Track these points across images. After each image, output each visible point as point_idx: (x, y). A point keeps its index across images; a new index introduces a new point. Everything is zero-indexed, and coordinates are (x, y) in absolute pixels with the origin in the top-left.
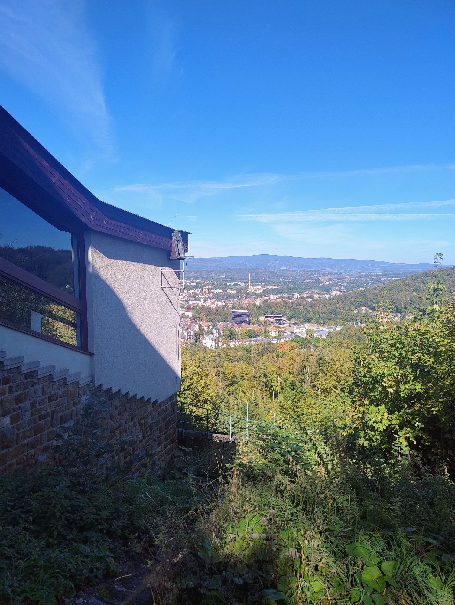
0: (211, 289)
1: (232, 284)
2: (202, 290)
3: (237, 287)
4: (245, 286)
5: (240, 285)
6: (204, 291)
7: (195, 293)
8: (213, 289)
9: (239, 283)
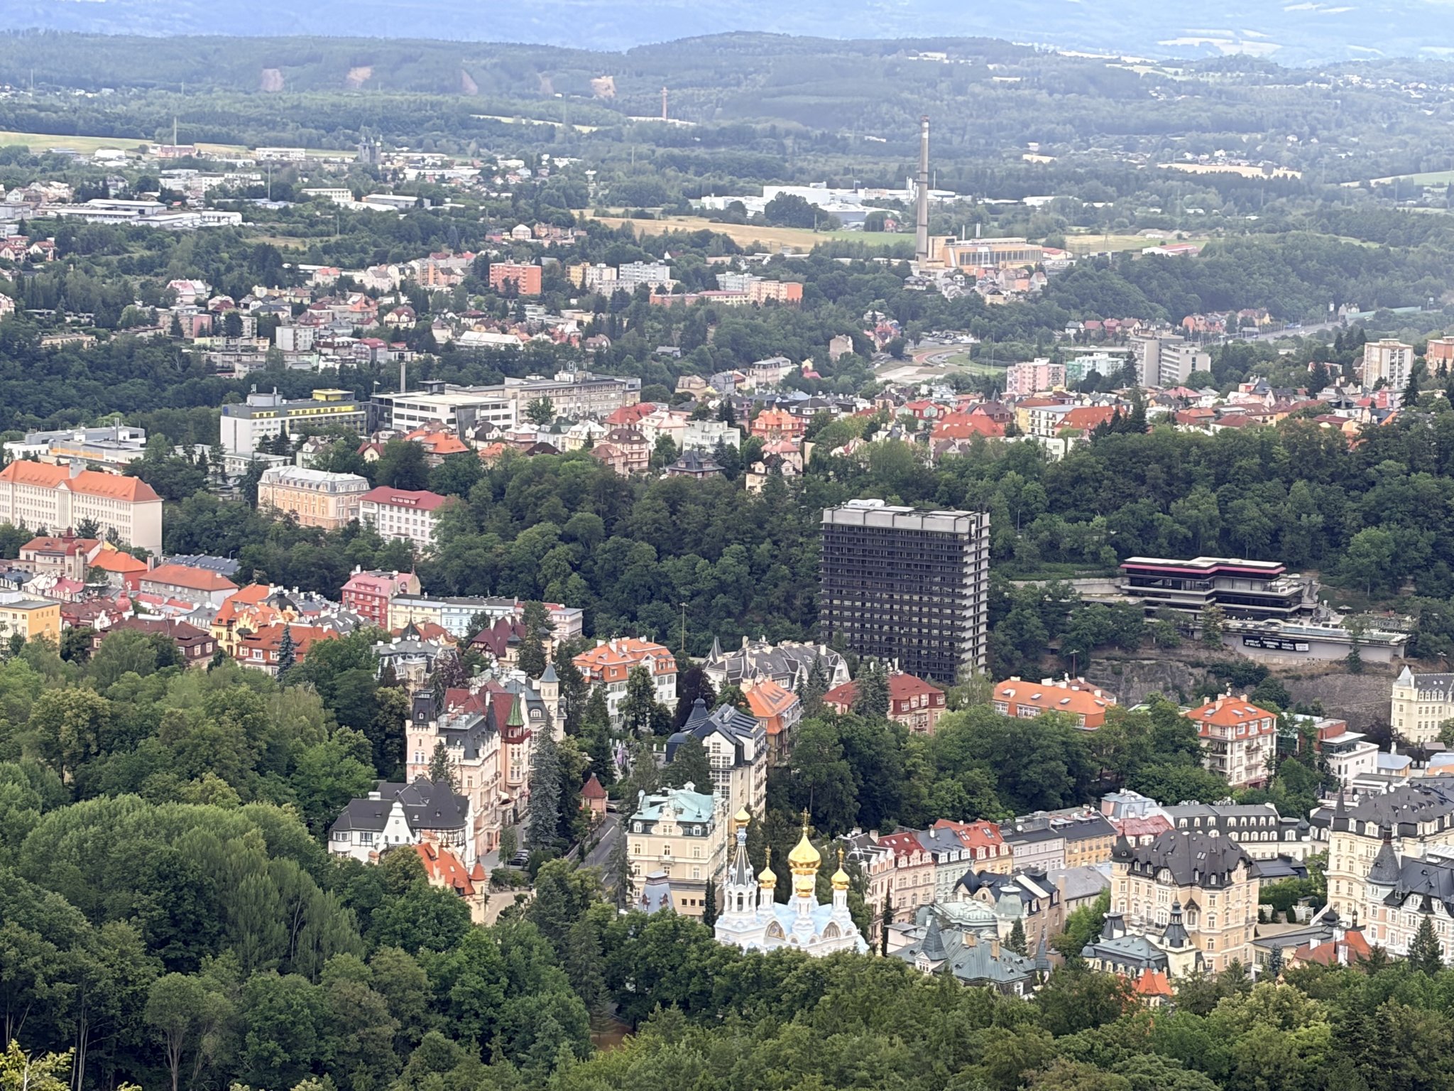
0: (566, 256)
1: (755, 205)
2: (482, 268)
4: (875, 223)
5: (832, 221)
6: (498, 272)
8: (582, 254)
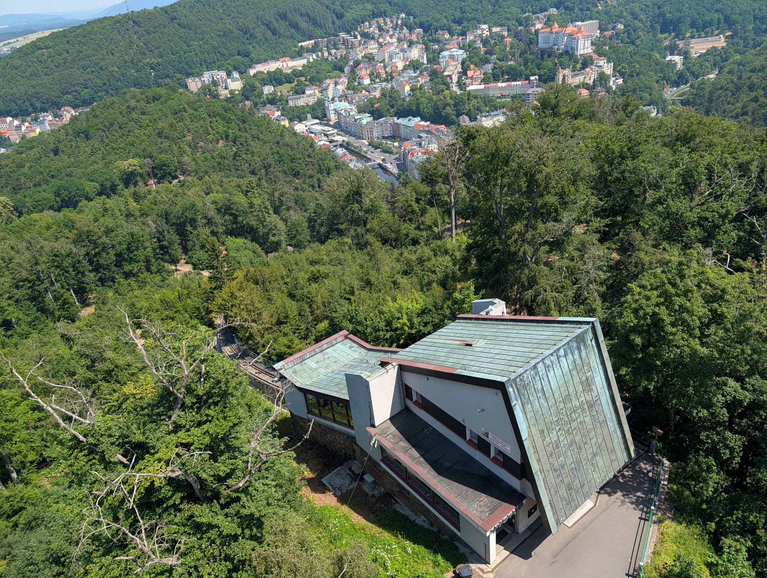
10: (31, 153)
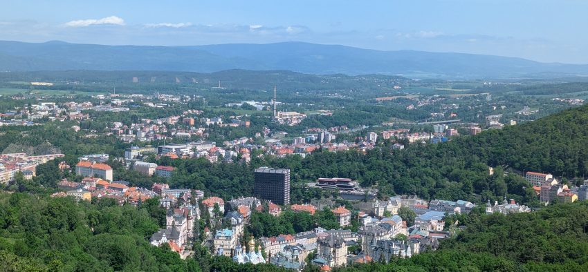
0: (199, 116)
1: (239, 105)
2: (181, 119)
3: (251, 112)
4: (265, 109)
5: (256, 109)
6: (185, 120)
7: (168, 126)
8: (203, 116)
9: (252, 103)
10: (558, 221)
